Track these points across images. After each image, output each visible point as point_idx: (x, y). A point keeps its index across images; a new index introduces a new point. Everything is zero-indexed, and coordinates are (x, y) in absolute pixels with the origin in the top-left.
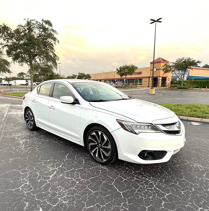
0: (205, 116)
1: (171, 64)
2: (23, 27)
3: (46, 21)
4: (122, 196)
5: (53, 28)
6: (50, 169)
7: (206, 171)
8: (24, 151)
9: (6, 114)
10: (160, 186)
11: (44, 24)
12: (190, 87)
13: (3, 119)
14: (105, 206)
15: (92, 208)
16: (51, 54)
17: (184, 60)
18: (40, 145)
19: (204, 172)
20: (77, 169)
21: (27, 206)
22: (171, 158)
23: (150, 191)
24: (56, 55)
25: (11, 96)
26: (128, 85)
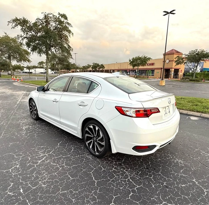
0: (205, 111)
1: (183, 56)
2: (41, 20)
3: (62, 14)
4: (96, 184)
5: (68, 22)
6: (40, 155)
7: (185, 167)
8: (24, 136)
9: (19, 101)
10: (134, 178)
11: (60, 17)
12: (202, 79)
13: (15, 106)
14: (77, 192)
15: (65, 193)
16: (66, 45)
17: (197, 52)
18: (39, 132)
19: (182, 168)
20: (64, 157)
21: (11, 186)
22: (155, 152)
23: (123, 182)
24: (70, 47)
25: (29, 84)
26: (140, 76)
